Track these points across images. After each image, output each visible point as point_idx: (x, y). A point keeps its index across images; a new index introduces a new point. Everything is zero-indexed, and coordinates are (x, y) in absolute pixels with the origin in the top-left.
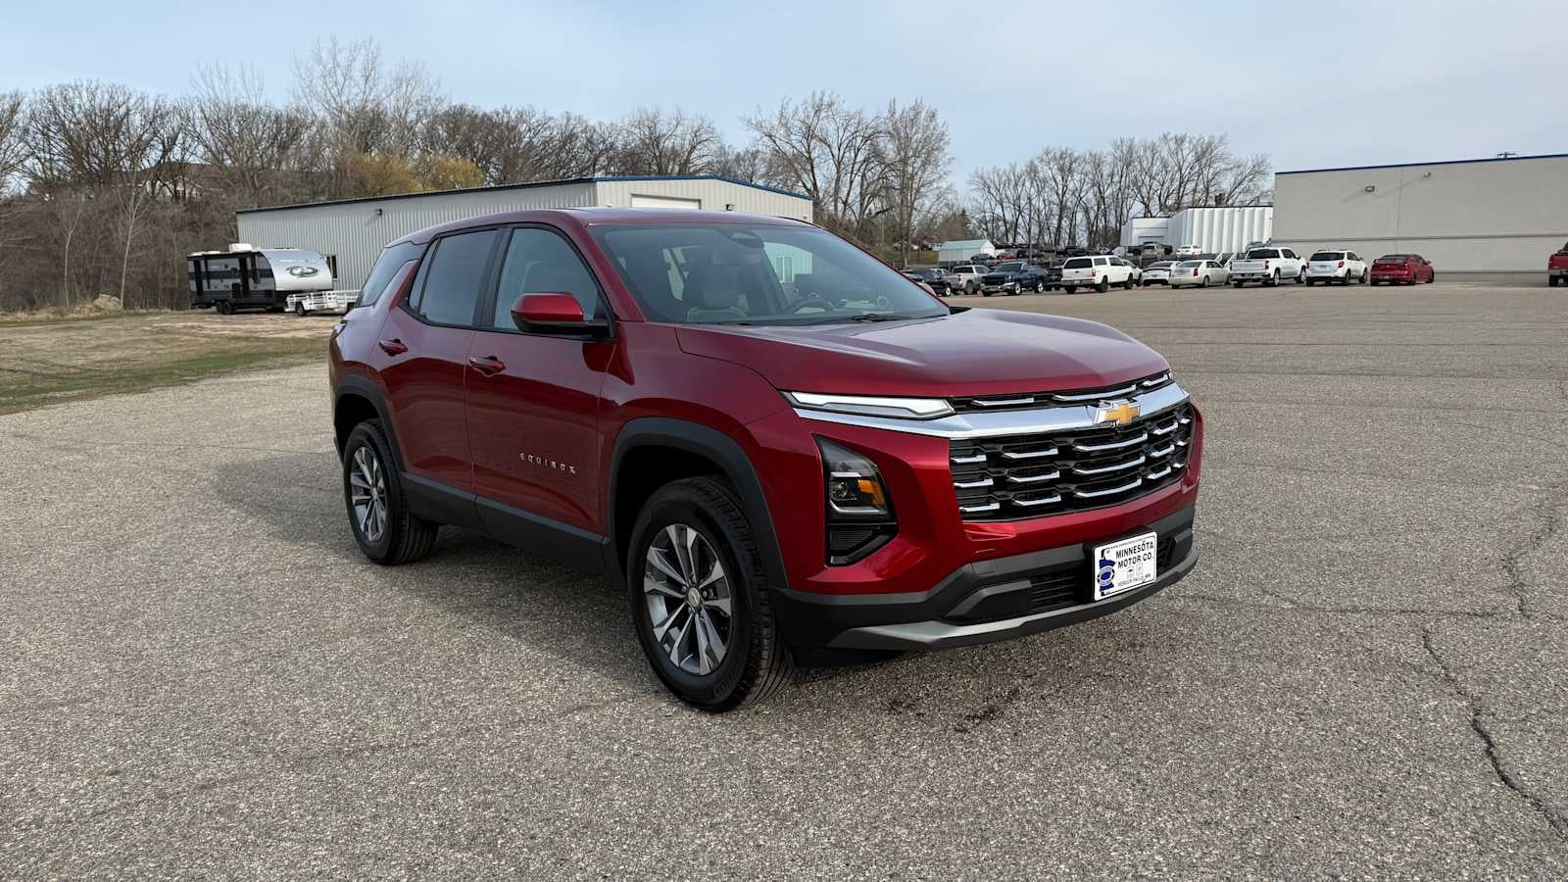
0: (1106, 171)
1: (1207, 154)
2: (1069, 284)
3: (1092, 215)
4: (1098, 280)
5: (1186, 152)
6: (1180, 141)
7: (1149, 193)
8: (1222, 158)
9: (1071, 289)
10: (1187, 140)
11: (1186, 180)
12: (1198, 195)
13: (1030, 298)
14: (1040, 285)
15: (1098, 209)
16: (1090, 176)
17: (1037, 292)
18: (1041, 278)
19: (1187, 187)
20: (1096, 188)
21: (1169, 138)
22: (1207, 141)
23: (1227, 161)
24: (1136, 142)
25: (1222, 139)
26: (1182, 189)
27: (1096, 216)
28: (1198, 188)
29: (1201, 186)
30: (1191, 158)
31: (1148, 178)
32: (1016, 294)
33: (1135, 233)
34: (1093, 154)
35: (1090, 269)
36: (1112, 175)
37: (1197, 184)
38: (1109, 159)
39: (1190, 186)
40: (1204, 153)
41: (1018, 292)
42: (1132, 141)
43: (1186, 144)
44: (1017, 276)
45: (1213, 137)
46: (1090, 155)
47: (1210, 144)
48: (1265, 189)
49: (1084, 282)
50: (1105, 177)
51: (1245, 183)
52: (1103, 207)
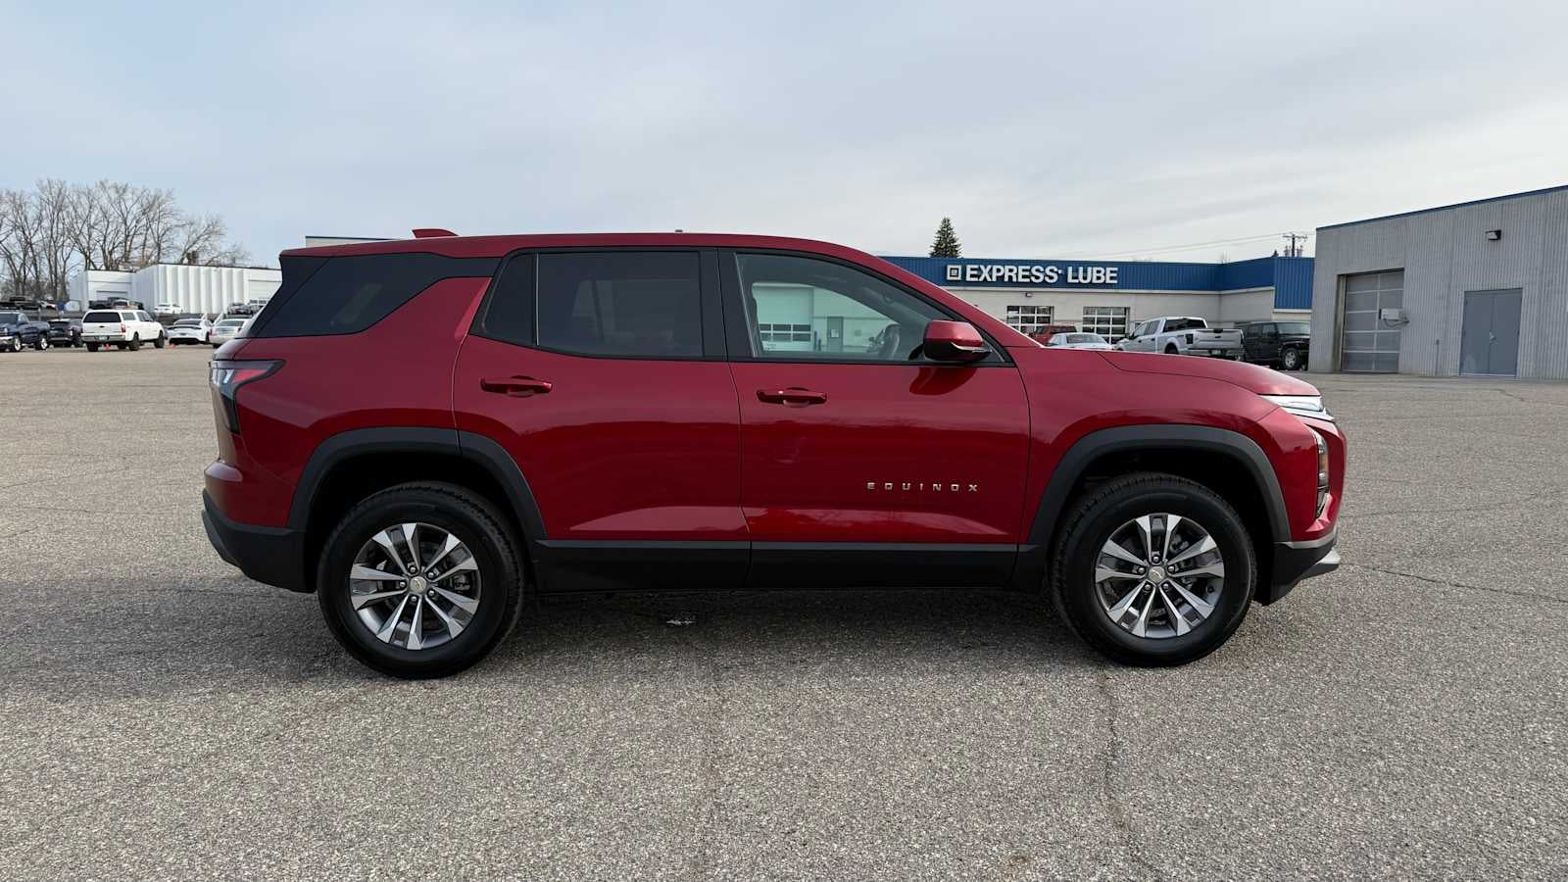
0: (32, 214)
1: (155, 207)
2: (93, 340)
3: (18, 262)
4: (129, 337)
5: (129, 203)
6: (121, 191)
7: (88, 243)
8: (171, 213)
9: (94, 346)
10: (130, 190)
11: (132, 233)
12: (148, 251)
13: (31, 355)
14: (43, 340)
15: (25, 255)
16: (10, 217)
17: (38, 348)
18: (44, 333)
19: (135, 240)
20: (20, 233)
21: (107, 185)
22: (152, 193)
23: (178, 217)
24: (68, 185)
25: (169, 194)
26: (129, 243)
27: (23, 265)
28: (147, 243)
29: (151, 242)
30: (136, 210)
31: (86, 227)
32: (16, 351)
33: (92, 287)
34: (11, 192)
35: (119, 324)
36: (40, 219)
37: (146, 239)
38: (35, 200)
39: (138, 240)
40: (150, 206)
41: (17, 348)
42: (63, 184)
43: (128, 195)
44: (14, 329)
45: (160, 191)
46: (8, 193)
47: (156, 198)
48: (223, 250)
49: (111, 339)
50: (30, 221)
51: (200, 243)
52: (31, 254)
